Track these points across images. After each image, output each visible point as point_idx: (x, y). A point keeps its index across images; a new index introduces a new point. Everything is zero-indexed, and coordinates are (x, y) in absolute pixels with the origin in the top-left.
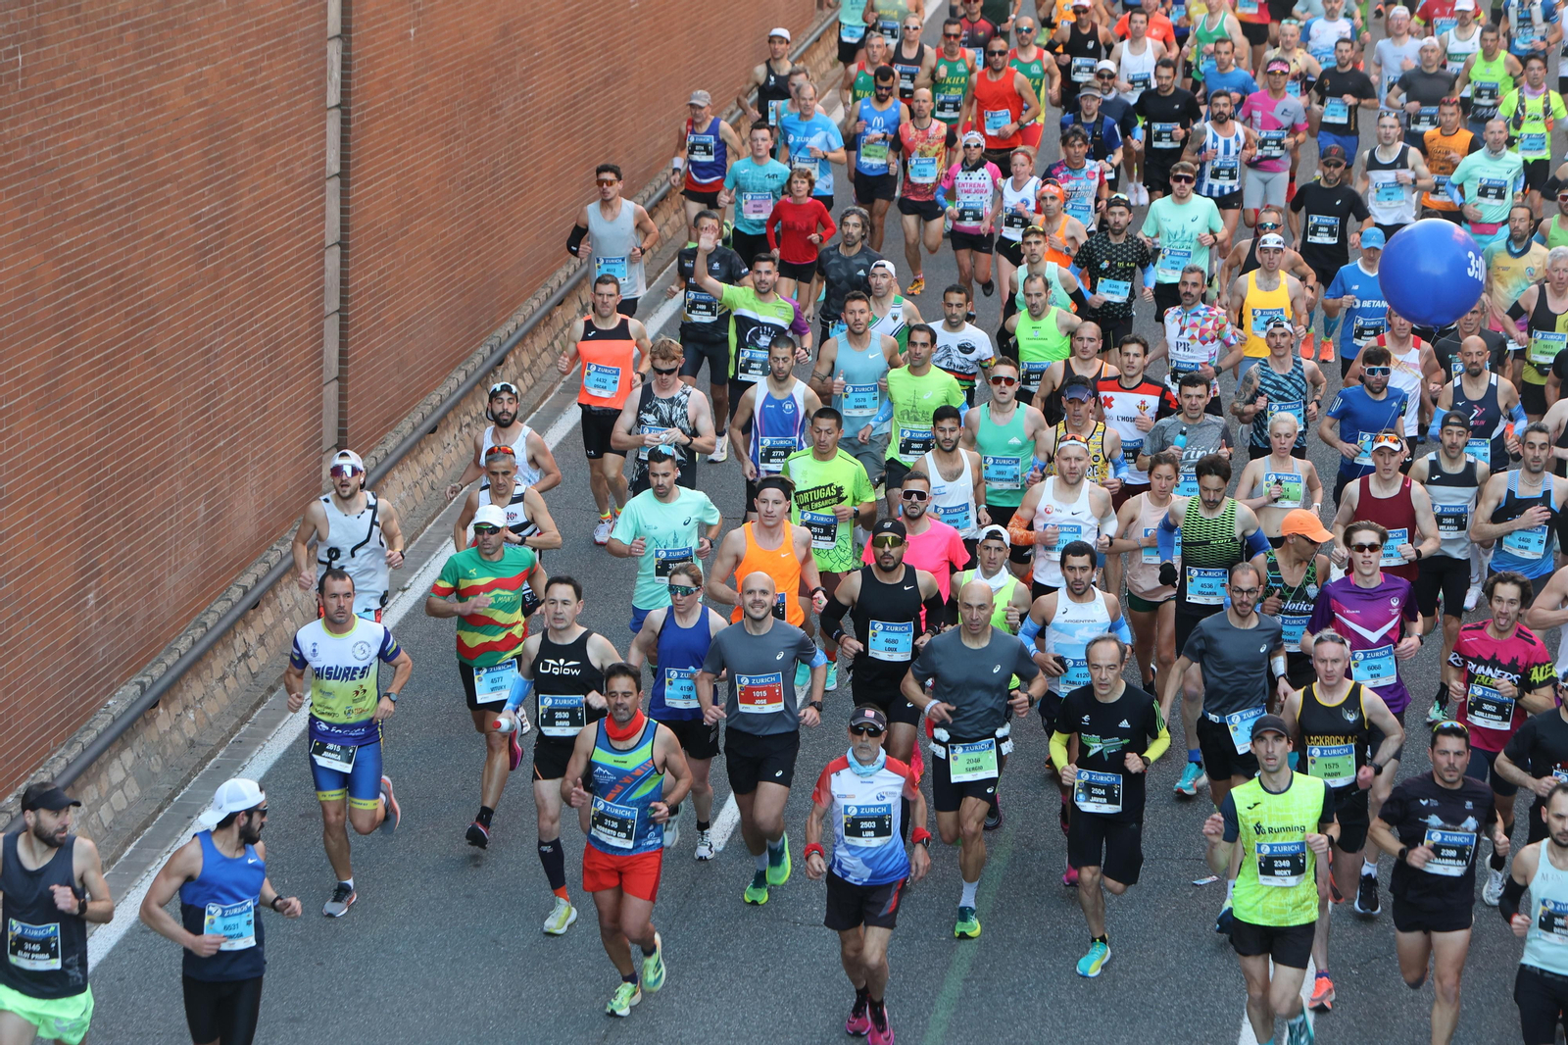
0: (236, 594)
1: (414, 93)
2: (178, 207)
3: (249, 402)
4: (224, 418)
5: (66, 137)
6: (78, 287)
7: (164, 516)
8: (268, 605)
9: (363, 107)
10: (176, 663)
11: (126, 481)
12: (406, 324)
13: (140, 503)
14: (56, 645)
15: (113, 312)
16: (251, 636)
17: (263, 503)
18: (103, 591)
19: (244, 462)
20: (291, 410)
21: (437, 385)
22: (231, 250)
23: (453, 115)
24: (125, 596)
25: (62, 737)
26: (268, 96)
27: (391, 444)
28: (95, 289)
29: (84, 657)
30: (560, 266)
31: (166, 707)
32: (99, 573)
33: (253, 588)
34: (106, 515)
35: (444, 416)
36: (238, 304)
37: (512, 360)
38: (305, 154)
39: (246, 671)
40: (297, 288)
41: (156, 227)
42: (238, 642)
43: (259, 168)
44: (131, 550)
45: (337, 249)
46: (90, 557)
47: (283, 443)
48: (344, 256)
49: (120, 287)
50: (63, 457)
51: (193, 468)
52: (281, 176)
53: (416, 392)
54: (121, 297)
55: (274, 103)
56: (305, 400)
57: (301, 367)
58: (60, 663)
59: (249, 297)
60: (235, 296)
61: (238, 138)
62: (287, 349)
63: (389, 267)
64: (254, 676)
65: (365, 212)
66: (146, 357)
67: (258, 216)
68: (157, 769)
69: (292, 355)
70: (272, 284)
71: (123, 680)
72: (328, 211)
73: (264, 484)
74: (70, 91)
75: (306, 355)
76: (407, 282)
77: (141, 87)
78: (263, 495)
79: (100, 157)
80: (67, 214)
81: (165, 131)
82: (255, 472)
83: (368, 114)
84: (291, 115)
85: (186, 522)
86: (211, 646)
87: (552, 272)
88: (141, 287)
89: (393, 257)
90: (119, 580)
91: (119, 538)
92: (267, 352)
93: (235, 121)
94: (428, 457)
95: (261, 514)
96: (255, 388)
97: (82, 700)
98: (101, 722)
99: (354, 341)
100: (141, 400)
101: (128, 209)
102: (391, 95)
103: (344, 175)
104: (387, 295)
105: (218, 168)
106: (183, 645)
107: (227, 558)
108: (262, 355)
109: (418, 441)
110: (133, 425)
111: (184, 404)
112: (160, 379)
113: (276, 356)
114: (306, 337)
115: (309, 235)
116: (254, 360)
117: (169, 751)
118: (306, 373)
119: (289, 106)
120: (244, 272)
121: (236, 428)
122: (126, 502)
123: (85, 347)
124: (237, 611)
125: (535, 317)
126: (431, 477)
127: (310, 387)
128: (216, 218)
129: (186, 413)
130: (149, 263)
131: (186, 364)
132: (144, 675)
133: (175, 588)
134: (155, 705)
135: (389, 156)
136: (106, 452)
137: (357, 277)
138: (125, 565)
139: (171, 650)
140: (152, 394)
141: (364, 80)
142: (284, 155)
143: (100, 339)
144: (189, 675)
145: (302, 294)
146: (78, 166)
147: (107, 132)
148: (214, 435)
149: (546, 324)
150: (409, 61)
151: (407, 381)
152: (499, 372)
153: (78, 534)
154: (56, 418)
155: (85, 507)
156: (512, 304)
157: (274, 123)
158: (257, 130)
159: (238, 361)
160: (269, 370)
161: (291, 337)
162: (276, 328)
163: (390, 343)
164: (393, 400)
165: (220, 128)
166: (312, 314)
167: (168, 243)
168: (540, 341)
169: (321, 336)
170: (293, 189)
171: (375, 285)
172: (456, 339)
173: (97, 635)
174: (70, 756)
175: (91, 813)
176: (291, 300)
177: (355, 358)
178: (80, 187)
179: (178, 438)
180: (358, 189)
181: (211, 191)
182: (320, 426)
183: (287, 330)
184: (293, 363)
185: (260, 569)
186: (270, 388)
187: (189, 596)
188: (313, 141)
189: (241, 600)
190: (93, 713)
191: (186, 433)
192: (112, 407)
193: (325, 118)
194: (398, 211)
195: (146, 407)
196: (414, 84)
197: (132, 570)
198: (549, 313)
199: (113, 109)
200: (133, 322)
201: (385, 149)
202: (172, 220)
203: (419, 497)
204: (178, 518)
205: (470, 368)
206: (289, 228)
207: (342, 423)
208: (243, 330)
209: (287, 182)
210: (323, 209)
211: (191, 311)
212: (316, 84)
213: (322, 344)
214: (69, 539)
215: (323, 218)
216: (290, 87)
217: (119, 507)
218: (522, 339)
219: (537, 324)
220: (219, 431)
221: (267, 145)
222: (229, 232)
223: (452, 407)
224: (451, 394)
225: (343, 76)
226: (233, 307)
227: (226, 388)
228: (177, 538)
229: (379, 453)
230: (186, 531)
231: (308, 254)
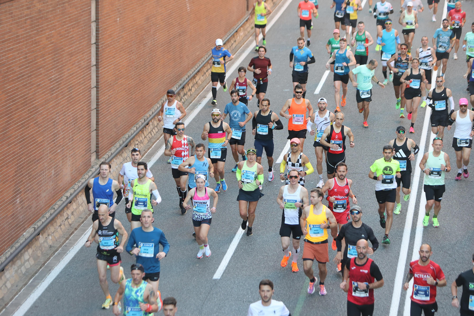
0: (64, 199)
1: (119, 39)
2: (44, 76)
3: (68, 137)
4: (60, 143)
5: (9, 54)
6: (13, 101)
7: (41, 174)
8: (74, 202)
9: (103, 44)
10: (45, 221)
11: (29, 163)
12: (117, 112)
13: (33, 170)
14: (7, 216)
15: (24, 109)
16: (69, 212)
17: (72, 170)
18: (22, 198)
19: (66, 156)
20: (81, 140)
21: (128, 131)
22: (61, 89)
23: (132, 46)
24: (29, 200)
25: (9, 245)
26: (72, 40)
27: (113, 151)
28: (18, 102)
29: (16, 219)
31: (42, 235)
32: (21, 192)
33: (70, 197)
34: (22, 174)
35: (130, 141)
36: (64, 106)
37: (151, 123)
38: (85, 59)
39: (67, 223)
40: (83, 101)
41: (38, 82)
42: (65, 214)
43: (70, 63)
44: (31, 185)
45: (95, 89)
46: (18, 187)
47: (79, 151)
48: (97, 91)
49: (26, 101)
50: (9, 156)
51: (50, 159)
52: (77, 66)
53: (120, 134)
54: (26, 105)
55: (74, 43)
56: (86, 137)
57: (84, 126)
58: (8, 222)
59: (67, 104)
60: (63, 104)
61: (63, 54)
62: (79, 121)
63: (112, 94)
64: (70, 225)
65: (104, 77)
66: (35, 123)
67: (70, 78)
68: (39, 255)
69: (81, 122)
70: (75, 100)
71: (28, 227)
72: (92, 77)
73: (73, 164)
74: (10, 39)
75: (85, 122)
76: (117, 99)
77: (32, 38)
78: (72, 167)
79: (19, 60)
80: (9, 79)
81: (40, 52)
82: (70, 160)
83: (104, 46)
84: (80, 46)
85: (48, 176)
86: (57, 215)
88: (33, 101)
89: (113, 91)
90: (27, 195)
91: (27, 181)
92: (73, 122)
93: (62, 48)
94: (125, 155)
95: (72, 173)
96: (70, 133)
97: (15, 233)
98: (22, 240)
99: (101, 118)
100: (33, 137)
101: (28, 77)
102: (112, 40)
103: (97, 65)
104: (111, 103)
105: (57, 63)
106: (48, 215)
107: (61, 187)
108: (72, 123)
109: (122, 150)
110: (31, 146)
111: (47, 138)
112: (39, 131)
113: (76, 123)
114: (86, 117)
115: (86, 84)
116: (69, 124)
117: (43, 249)
118: (85, 128)
119: (79, 43)
120: (66, 96)
121: (64, 146)
122: (29, 170)
123: (15, 121)
124: (65, 204)
127: (87, 133)
128: (57, 79)
129: (47, 141)
130: (35, 93)
131: (48, 126)
132: (35, 225)
133: (45, 197)
134: (39, 235)
135: (111, 59)
136: (22, 154)
137: (102, 98)
138: (29, 190)
139: (43, 217)
140: (37, 135)
141: (103, 35)
142: (78, 59)
143: (20, 118)
144: (49, 225)
145: (84, 103)
146: (12, 63)
147: (22, 52)
148: (56, 148)
150: (117, 29)
151: (118, 131)
152: (147, 127)
153: (13, 180)
154: (6, 143)
155: (16, 172)
156: (151, 106)
157: (75, 49)
158: (69, 51)
159: (64, 125)
160: (74, 127)
161: (81, 117)
162: (76, 114)
163: (112, 118)
164: (113, 137)
165: (57, 50)
166: (87, 110)
167: (41, 87)
169: (90, 116)
170: (81, 70)
171: (107, 100)
172: (133, 117)
173: (20, 213)
174: (12, 251)
175: (19, 269)
176: (81, 105)
177: (101, 123)
178: (13, 70)
179: (45, 149)
180: (101, 70)
181: (55, 71)
182: (90, 145)
183: (80, 115)
184: (81, 125)
185: (72, 191)
186: (74, 133)
187: (49, 200)
188: (87, 55)
189: (66, 201)
190: (19, 237)
191: (48, 148)
192: (24, 140)
193: (91, 47)
194: (114, 77)
195: (35, 139)
196: (119, 36)
197: (31, 192)
199: (23, 45)
200: (31, 113)
201: (110, 57)
202: (43, 80)
204: (45, 175)
205: (138, 126)
206: (80, 82)
207: (97, 144)
208: (65, 115)
209: (79, 67)
210: (91, 76)
211: (49, 109)
212: (87, 36)
213: (90, 119)
214: (11, 182)
215: (91, 79)
216: (80, 37)
217: (27, 171)
218: (154, 117)
220: (58, 147)
221: (73, 56)
222: (61, 83)
223: (132, 139)
224: (132, 134)
225: (96, 34)
226: (62, 108)
227: (60, 133)
228: (45, 181)
229: (109, 153)
230: (48, 179)
231: (86, 90)
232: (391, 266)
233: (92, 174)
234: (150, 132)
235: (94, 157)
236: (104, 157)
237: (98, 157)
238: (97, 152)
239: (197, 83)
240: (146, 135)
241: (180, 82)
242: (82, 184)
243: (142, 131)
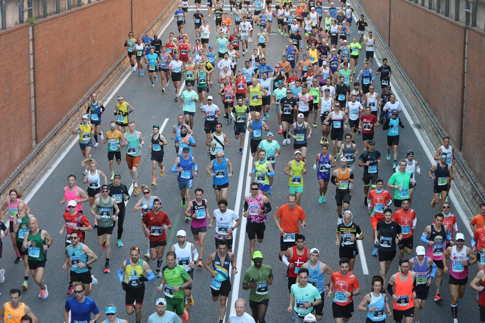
0: (16, 171)
1: (48, 65)
2: (1, 91)
3: (17, 130)
4: (12, 134)
8: (23, 172)
9: (38, 68)
10: (4, 186)
12: (49, 112)
16: (20, 179)
17: (21, 152)
19: (16, 143)
20: (26, 132)
21: (56, 125)
22: (11, 99)
23: (57, 69)
26: (18, 67)
27: (47, 138)
30: (80, 99)
31: (3, 195)
33: (19, 169)
35: (57, 131)
37: (71, 119)
38: (26, 79)
39: (19, 187)
40: (26, 106)
42: (17, 181)
43: (17, 82)
45: (34, 98)
47: (24, 139)
48: (35, 99)
51: (6, 145)
52: (21, 83)
53: (51, 127)
56: (28, 130)
59: (16, 109)
60: (13, 109)
61: (12, 76)
62: (24, 119)
63: (45, 101)
64: (21, 188)
65: (39, 90)
67: (17, 92)
70: (20, 106)
73: (21, 148)
75: (28, 120)
76: (48, 104)
78: (20, 150)
82: (19, 145)
83: (39, 70)
84: (23, 71)
85: (5, 156)
86: (11, 182)
87: (79, 100)
89: (45, 99)
93: (11, 73)
94: (54, 140)
95: (20, 154)
96: (18, 128)
99: (38, 117)
102: (43, 65)
103: (34, 82)
104: (44, 107)
105: (8, 82)
106: (6, 182)
107: (14, 163)
108: (19, 120)
109: (52, 137)
111: (3, 132)
113: (22, 121)
114: (28, 116)
115: (28, 95)
116: (18, 122)
118: (28, 124)
119: (23, 69)
120: (14, 104)
121: (14, 136)
124: (16, 174)
125: (75, 110)
126: (55, 144)
127: (29, 127)
128: (8, 93)
131: (3, 123)
133: (3, 170)
135: (44, 78)
137: (38, 104)
139: (3, 183)
141: (38, 63)
142: (22, 79)
144: (7, 188)
145: (27, 107)
148: (10, 138)
149: (78, 111)
150: (47, 58)
151: (49, 125)
152: (68, 122)
156: (70, 107)
157: (20, 73)
158: (16, 74)
159: (14, 122)
160: (21, 124)
161: (25, 117)
162: (22, 115)
163: (45, 117)
164: (47, 129)
165: (8, 74)
166: (29, 112)
168: (77, 115)
169: (31, 116)
170: (24, 86)
171: (42, 105)
172: (59, 115)
176: (25, 109)
177: (38, 120)
179: (2, 139)
180: (37, 85)
181: (7, 87)
182: (32, 135)
183: (24, 115)
184: (25, 122)
185: (21, 165)
186: (21, 127)
187: (7, 171)
188: (28, 76)
191: (4, 138)
193: (30, 71)
194: (46, 89)
196: (48, 63)
198: (78, 109)
201: (43, 76)
203: (53, 149)
204: (3, 155)
205: (62, 121)
206: (23, 94)
207: (36, 134)
208: (15, 116)
209: (23, 85)
210: (30, 90)
212: (28, 64)
213: (31, 118)
215: (30, 92)
216: (23, 65)
218: (73, 114)
219: (76, 111)
221: (18, 77)
222: (11, 95)
223: (59, 130)
224: (59, 127)
225: (33, 62)
226: (13, 111)
227: (12, 128)
228: (3, 160)
229: (44, 140)
230: (5, 158)
231: (28, 99)
232: (231, 206)
233: (34, 154)
234: (70, 125)
235: (34, 143)
236: (41, 142)
237: (37, 143)
238: (36, 139)
239: (100, 91)
240: (68, 127)
241: (89, 91)
242: (27, 161)
243: (65, 124)
